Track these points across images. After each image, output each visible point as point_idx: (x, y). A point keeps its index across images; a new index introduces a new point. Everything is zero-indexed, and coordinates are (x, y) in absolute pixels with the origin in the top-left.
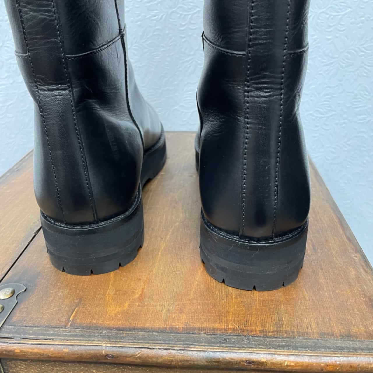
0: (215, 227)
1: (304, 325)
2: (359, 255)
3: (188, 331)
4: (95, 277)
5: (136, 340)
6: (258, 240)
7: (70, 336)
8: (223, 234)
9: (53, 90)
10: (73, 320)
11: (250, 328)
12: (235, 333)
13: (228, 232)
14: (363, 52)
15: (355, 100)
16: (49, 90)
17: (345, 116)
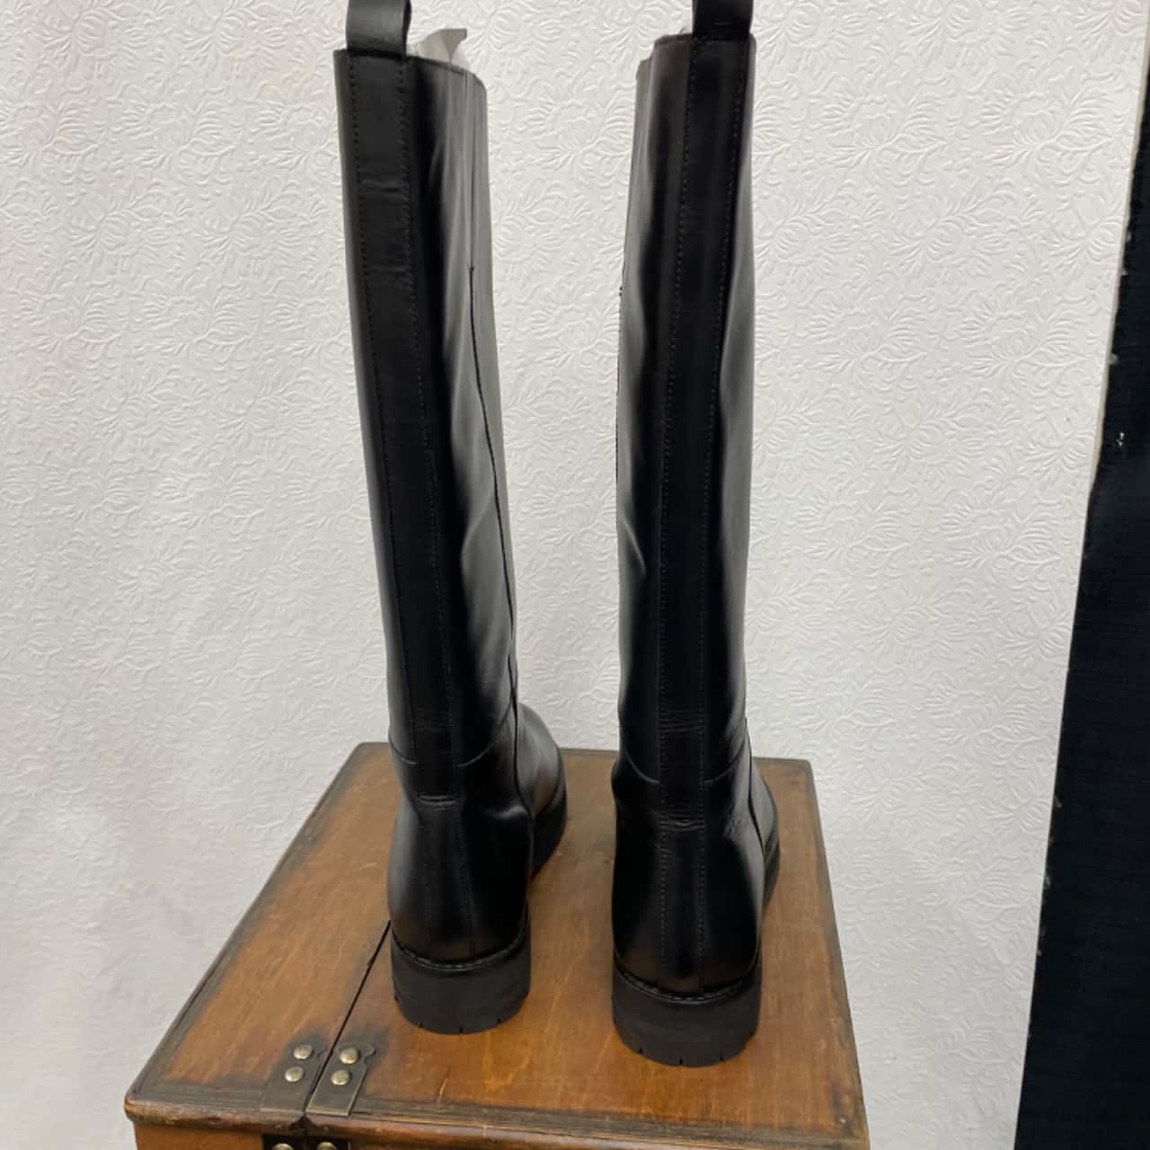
0: (632, 975)
1: (737, 1113)
2: (840, 1021)
3: (588, 1114)
4: (465, 1039)
5: (524, 1122)
6: (684, 996)
7: (445, 1114)
8: (640, 984)
9: (438, 801)
10: (444, 1093)
11: (667, 1114)
12: (648, 1119)
13: (647, 983)
14: (935, 615)
15: (929, 699)
16: (433, 801)
17: (913, 727)
